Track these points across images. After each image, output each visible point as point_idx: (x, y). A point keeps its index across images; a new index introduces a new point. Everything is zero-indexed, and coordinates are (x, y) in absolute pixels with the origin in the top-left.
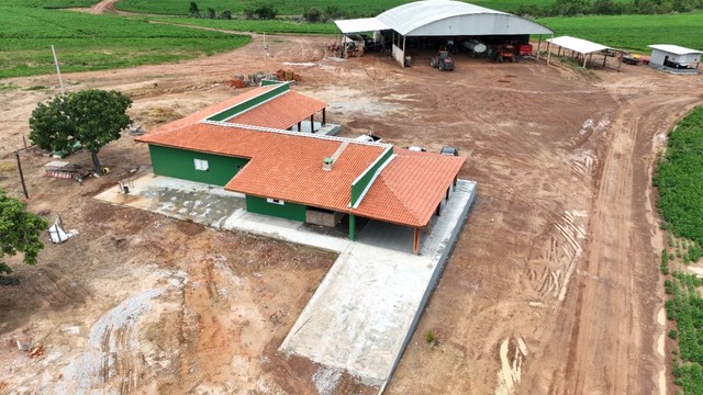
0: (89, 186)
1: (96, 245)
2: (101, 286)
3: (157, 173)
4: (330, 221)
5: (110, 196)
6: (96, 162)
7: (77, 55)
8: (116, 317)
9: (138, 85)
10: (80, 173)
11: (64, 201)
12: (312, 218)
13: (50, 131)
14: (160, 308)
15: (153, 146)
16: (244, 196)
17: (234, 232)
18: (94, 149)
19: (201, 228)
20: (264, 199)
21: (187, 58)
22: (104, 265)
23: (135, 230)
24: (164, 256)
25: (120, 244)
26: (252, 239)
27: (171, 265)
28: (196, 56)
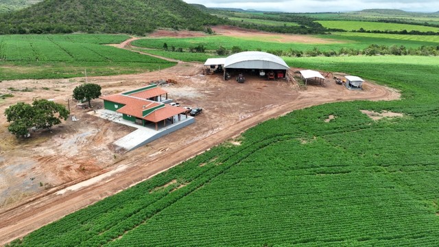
0: (86, 110)
1: (82, 123)
2: (80, 130)
3: (106, 109)
4: (141, 121)
5: (91, 113)
6: (89, 104)
7: (100, 69)
8: (81, 135)
9: (116, 82)
10: (85, 107)
11: (78, 113)
12: (137, 121)
13: (79, 94)
14: (91, 135)
15: (105, 100)
16: (122, 115)
17: (117, 123)
18: (89, 100)
19: (110, 121)
20: (126, 115)
21: (141, 72)
22: (83, 126)
23: (93, 121)
24: (97, 126)
25: (88, 123)
26: (121, 125)
27: (98, 128)
28: (145, 71)
